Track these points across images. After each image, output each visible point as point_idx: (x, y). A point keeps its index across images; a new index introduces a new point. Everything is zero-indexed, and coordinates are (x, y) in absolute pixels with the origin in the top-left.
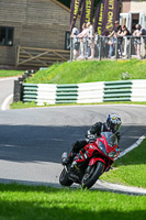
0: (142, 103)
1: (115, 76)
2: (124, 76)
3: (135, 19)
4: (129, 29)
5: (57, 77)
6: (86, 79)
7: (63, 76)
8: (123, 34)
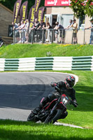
0: (62, 71)
1: (42, 54)
2: (48, 54)
3: (55, 18)
4: (51, 24)
5: (5, 54)
6: (23, 55)
7: (9, 54)
8: (47, 28)
